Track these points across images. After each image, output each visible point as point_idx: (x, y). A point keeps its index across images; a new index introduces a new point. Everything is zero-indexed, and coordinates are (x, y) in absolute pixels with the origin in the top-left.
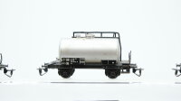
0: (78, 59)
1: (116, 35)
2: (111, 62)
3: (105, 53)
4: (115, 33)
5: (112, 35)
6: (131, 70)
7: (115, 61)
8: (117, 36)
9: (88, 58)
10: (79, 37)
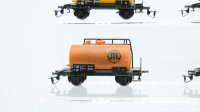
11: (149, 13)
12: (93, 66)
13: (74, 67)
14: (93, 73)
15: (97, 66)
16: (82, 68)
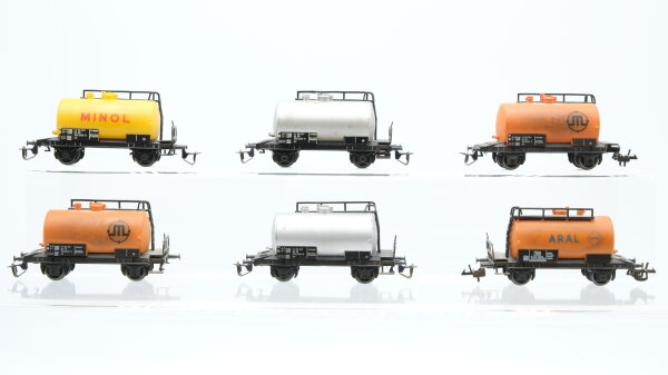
0: (306, 135)
1: (368, 97)
2: (359, 139)
3: (351, 125)
4: (366, 94)
5: (361, 96)
6: (393, 153)
7: (366, 139)
8: (370, 98)
9: (323, 134)
10: (308, 99)
11: (185, 155)
12: (84, 246)
13: (50, 247)
14: (84, 259)
15: (91, 248)
16: (65, 251)
